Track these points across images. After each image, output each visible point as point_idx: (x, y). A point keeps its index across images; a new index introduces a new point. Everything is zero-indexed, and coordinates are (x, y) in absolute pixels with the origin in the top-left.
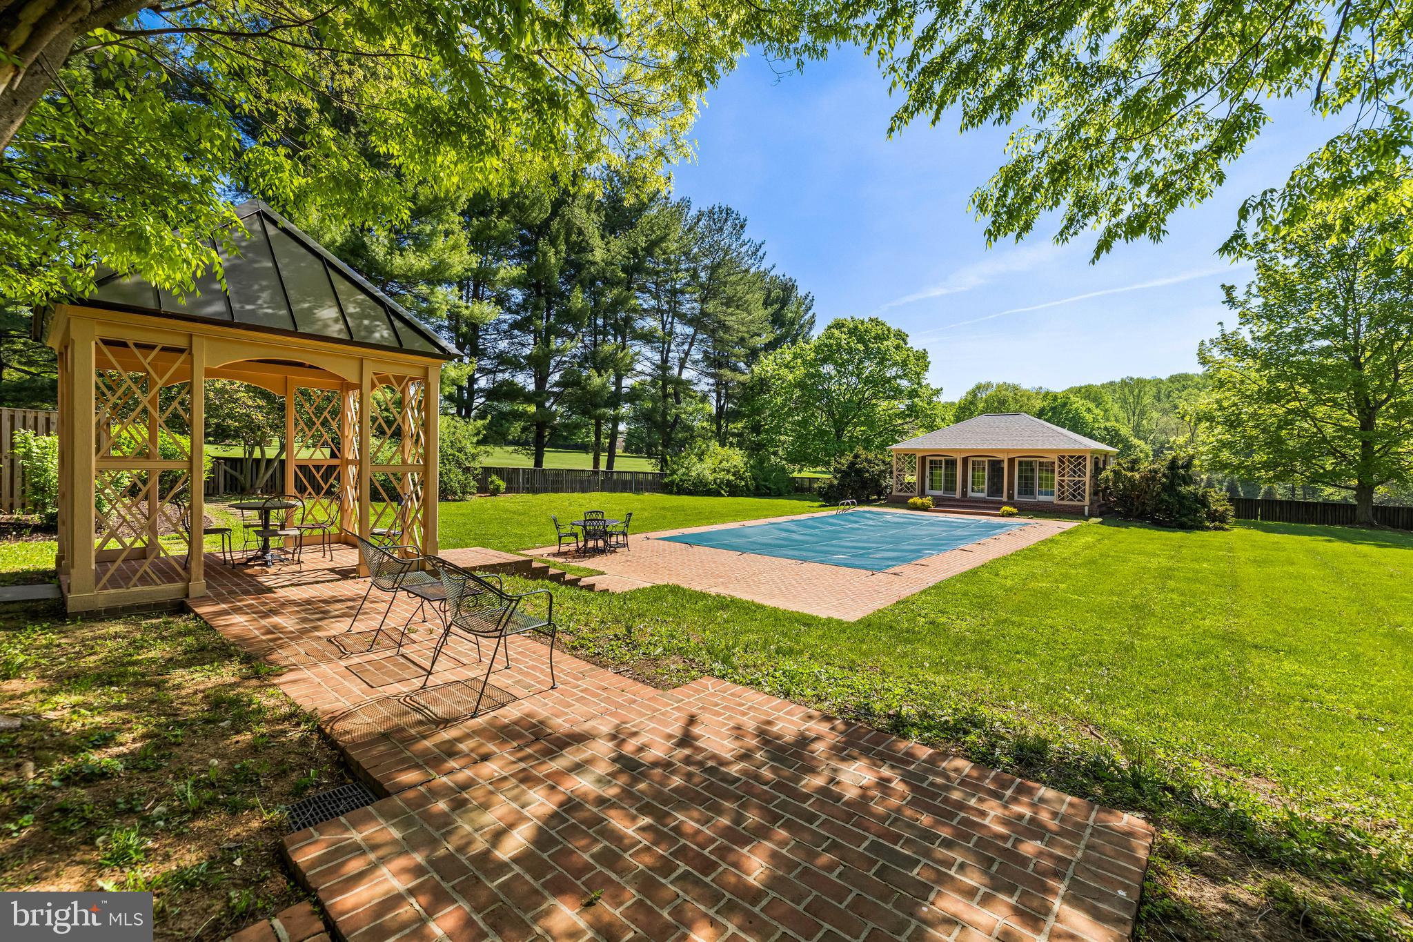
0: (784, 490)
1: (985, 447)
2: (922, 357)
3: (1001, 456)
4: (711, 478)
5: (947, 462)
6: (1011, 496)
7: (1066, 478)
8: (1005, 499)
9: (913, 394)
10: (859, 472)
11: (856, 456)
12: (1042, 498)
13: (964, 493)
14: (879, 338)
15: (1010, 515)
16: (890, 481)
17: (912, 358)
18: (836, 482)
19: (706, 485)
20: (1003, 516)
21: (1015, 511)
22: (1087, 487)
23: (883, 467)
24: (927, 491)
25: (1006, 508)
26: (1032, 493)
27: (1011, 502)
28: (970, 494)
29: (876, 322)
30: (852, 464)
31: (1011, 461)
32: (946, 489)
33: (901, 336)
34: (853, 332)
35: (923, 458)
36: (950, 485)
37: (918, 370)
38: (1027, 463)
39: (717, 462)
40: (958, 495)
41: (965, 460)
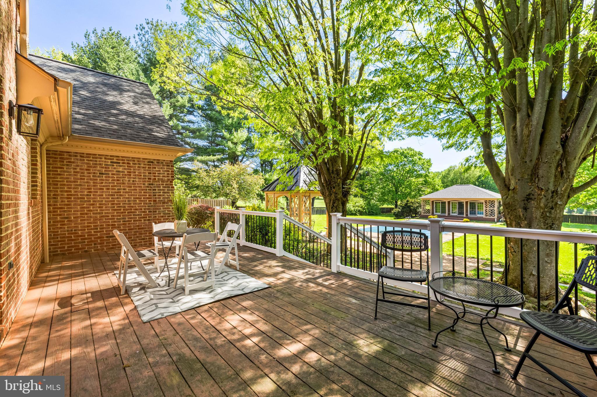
0: (378, 213)
1: (456, 197)
2: (429, 161)
3: (462, 201)
4: (353, 209)
5: (442, 203)
6: (467, 215)
7: (488, 209)
8: (465, 216)
9: (426, 176)
10: (409, 207)
11: (408, 201)
12: (479, 215)
13: (449, 214)
14: (412, 156)
15: (467, 222)
16: (420, 210)
17: (425, 163)
18: (400, 210)
19: (351, 211)
20: (464, 222)
21: (469, 220)
22: (496, 212)
23: (417, 205)
24: (435, 213)
25: (465, 219)
26: (475, 214)
27: (467, 217)
28: (451, 214)
29: (410, 149)
30: (406, 204)
31: (467, 202)
32: (442, 212)
33: (420, 154)
34: (402, 154)
35: (433, 202)
36: (443, 211)
37: (428, 167)
38: (473, 203)
39: (354, 203)
40: (447, 214)
41: (449, 202)
